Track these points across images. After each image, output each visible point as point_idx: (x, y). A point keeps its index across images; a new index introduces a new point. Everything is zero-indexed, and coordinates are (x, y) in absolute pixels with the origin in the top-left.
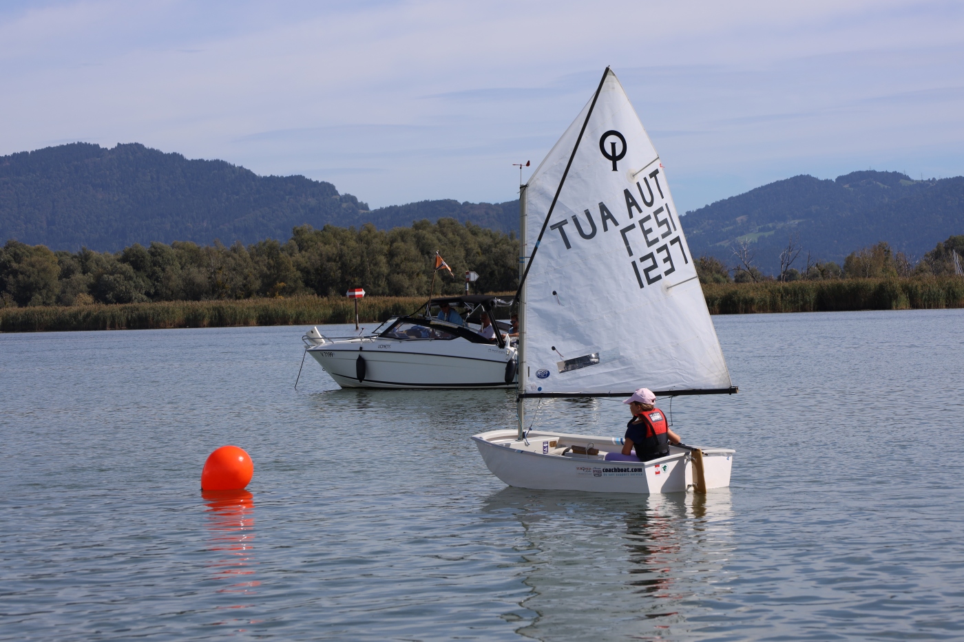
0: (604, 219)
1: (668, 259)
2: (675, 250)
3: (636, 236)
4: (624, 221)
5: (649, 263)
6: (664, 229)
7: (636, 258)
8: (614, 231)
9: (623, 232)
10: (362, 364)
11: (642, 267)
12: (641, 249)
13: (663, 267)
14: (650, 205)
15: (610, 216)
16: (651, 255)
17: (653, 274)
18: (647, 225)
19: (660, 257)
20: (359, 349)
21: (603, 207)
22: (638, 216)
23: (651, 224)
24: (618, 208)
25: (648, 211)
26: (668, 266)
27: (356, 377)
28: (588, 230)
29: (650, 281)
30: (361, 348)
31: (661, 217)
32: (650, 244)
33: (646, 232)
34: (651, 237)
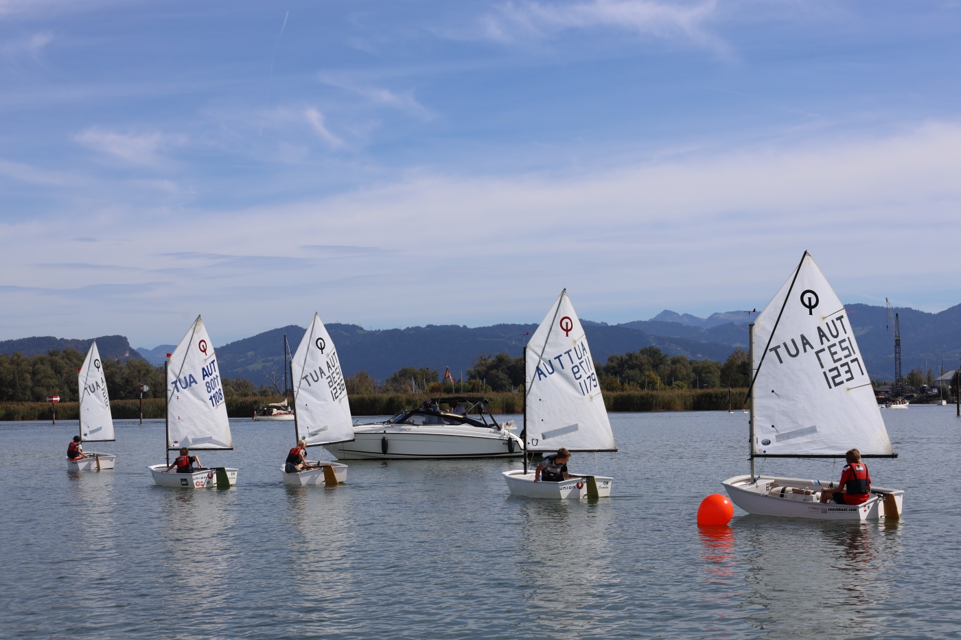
0: (804, 345)
1: (849, 371)
2: (854, 366)
3: (825, 356)
4: (818, 347)
6: (846, 352)
7: (826, 369)
12: (828, 363)
13: (844, 376)
15: (808, 343)
18: (833, 350)
19: (843, 370)
21: (803, 337)
22: (826, 344)
23: (837, 349)
24: (814, 338)
26: (849, 375)
28: (793, 352)
32: (835, 361)
33: (833, 354)
34: (836, 357)
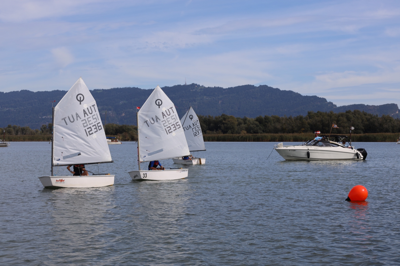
1: (198, 132)
2: (199, 131)
3: (194, 129)
5: (196, 133)
6: (198, 128)
7: (194, 132)
8: (191, 129)
9: (192, 129)
11: (195, 134)
12: (195, 131)
13: (198, 134)
14: (196, 125)
16: (196, 132)
17: (196, 135)
18: (195, 128)
19: (197, 132)
22: (194, 127)
23: (196, 128)
25: (196, 126)
26: (198, 133)
29: (196, 136)
31: (198, 127)
32: (196, 131)
33: (195, 129)
34: (196, 130)
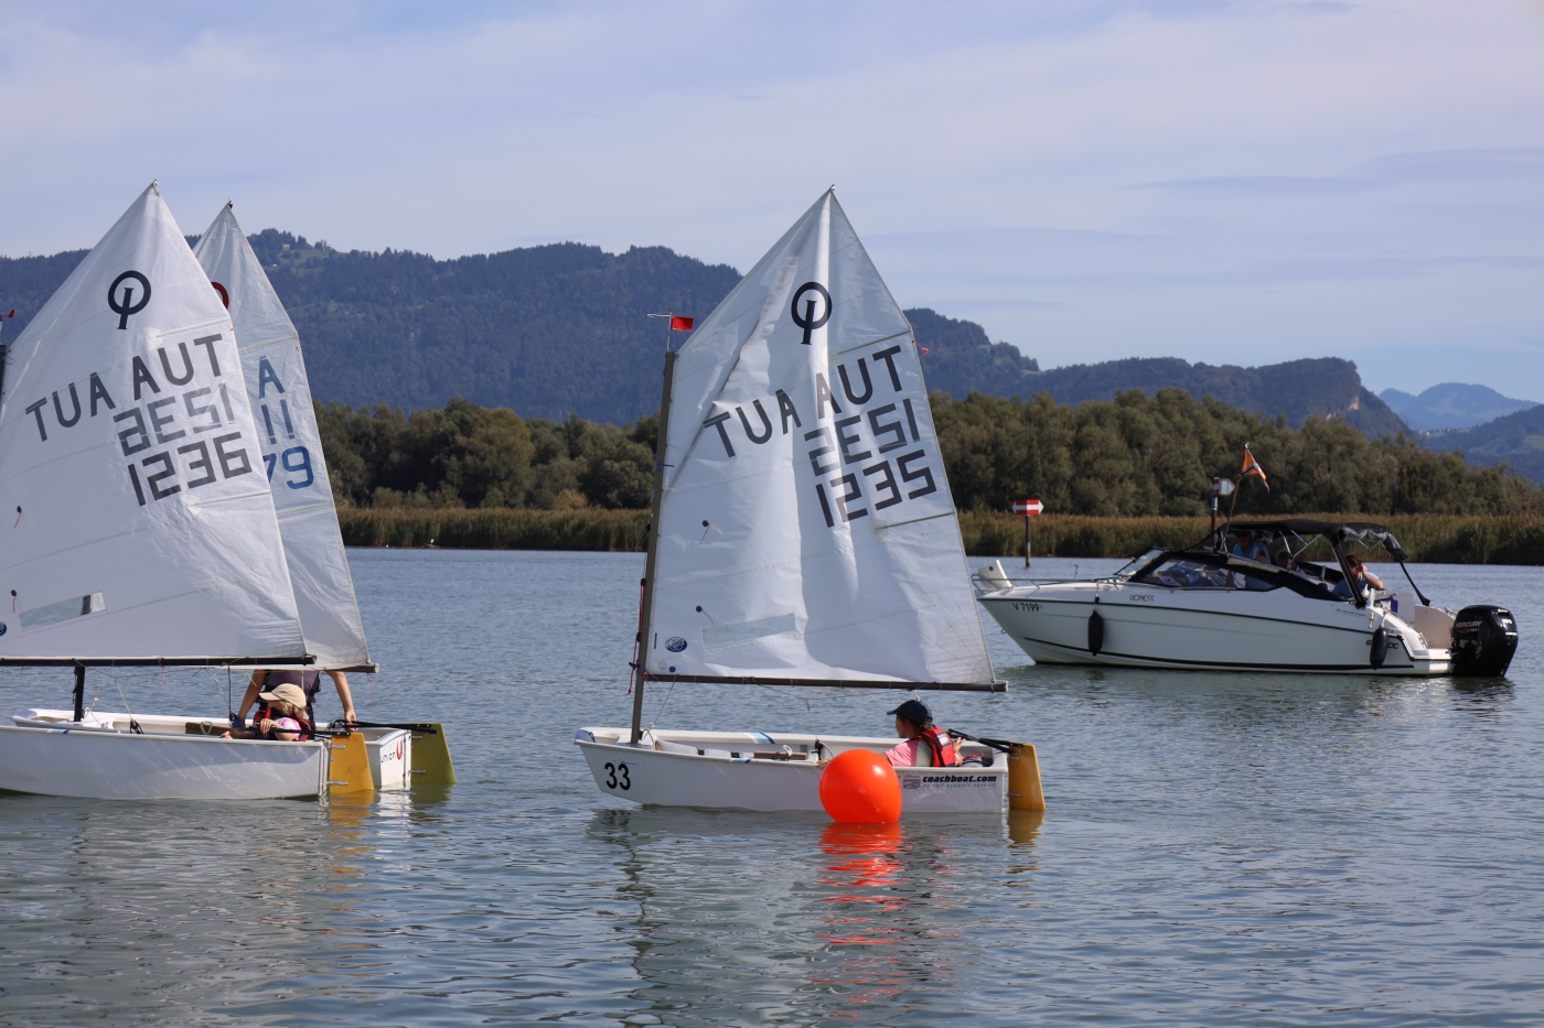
10: (1097, 627)
20: (1093, 600)
27: (1088, 648)
30: (1097, 599)
